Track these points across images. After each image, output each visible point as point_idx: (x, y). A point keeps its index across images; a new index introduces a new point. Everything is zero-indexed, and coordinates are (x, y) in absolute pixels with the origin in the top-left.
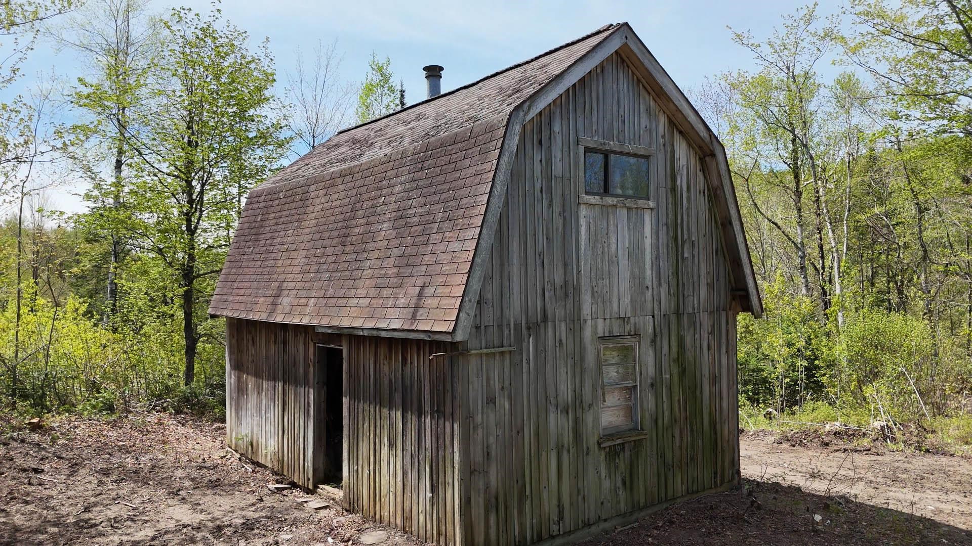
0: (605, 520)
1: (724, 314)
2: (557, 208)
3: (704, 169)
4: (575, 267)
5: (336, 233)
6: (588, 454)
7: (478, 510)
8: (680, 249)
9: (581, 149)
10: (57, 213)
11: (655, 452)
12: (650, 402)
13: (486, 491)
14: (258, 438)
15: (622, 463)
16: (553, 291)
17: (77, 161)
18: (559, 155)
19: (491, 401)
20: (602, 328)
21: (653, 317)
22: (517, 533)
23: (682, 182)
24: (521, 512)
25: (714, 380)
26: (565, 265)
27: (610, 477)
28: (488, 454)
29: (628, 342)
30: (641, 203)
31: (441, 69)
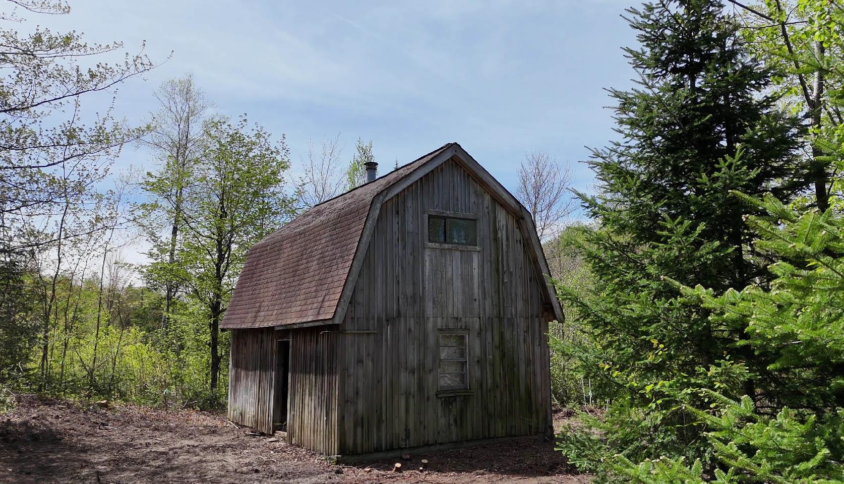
0: (441, 444)
1: (537, 320)
2: (409, 250)
3: (520, 227)
4: (421, 286)
5: (292, 270)
6: (428, 400)
7: (349, 424)
8: (501, 277)
9: (426, 216)
10: (128, 265)
11: (480, 404)
12: (477, 372)
13: (355, 414)
14: (245, 409)
15: (455, 409)
16: (405, 300)
17: (145, 228)
18: (410, 219)
19: (360, 361)
20: (440, 323)
21: (480, 318)
22: (375, 442)
23: (502, 234)
24: (379, 429)
25: (529, 362)
26: (414, 284)
27: (445, 417)
28: (357, 393)
29: (460, 333)
30: (470, 248)
31: (376, 164)
